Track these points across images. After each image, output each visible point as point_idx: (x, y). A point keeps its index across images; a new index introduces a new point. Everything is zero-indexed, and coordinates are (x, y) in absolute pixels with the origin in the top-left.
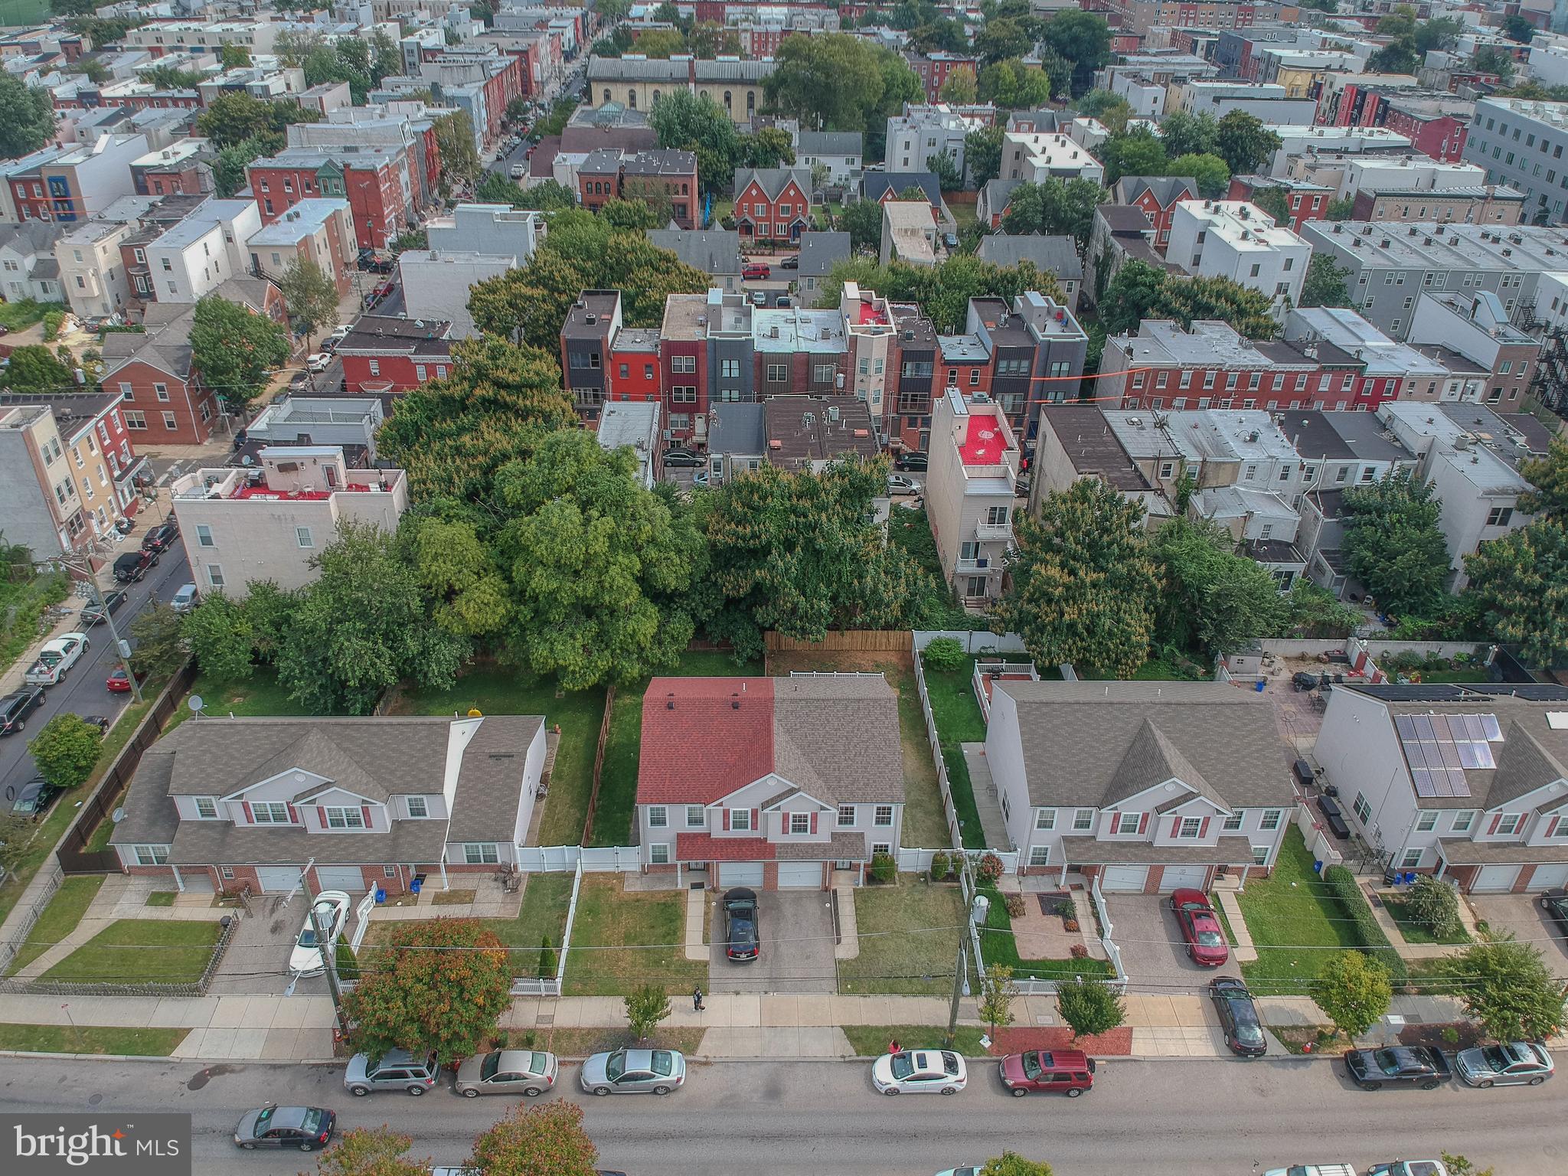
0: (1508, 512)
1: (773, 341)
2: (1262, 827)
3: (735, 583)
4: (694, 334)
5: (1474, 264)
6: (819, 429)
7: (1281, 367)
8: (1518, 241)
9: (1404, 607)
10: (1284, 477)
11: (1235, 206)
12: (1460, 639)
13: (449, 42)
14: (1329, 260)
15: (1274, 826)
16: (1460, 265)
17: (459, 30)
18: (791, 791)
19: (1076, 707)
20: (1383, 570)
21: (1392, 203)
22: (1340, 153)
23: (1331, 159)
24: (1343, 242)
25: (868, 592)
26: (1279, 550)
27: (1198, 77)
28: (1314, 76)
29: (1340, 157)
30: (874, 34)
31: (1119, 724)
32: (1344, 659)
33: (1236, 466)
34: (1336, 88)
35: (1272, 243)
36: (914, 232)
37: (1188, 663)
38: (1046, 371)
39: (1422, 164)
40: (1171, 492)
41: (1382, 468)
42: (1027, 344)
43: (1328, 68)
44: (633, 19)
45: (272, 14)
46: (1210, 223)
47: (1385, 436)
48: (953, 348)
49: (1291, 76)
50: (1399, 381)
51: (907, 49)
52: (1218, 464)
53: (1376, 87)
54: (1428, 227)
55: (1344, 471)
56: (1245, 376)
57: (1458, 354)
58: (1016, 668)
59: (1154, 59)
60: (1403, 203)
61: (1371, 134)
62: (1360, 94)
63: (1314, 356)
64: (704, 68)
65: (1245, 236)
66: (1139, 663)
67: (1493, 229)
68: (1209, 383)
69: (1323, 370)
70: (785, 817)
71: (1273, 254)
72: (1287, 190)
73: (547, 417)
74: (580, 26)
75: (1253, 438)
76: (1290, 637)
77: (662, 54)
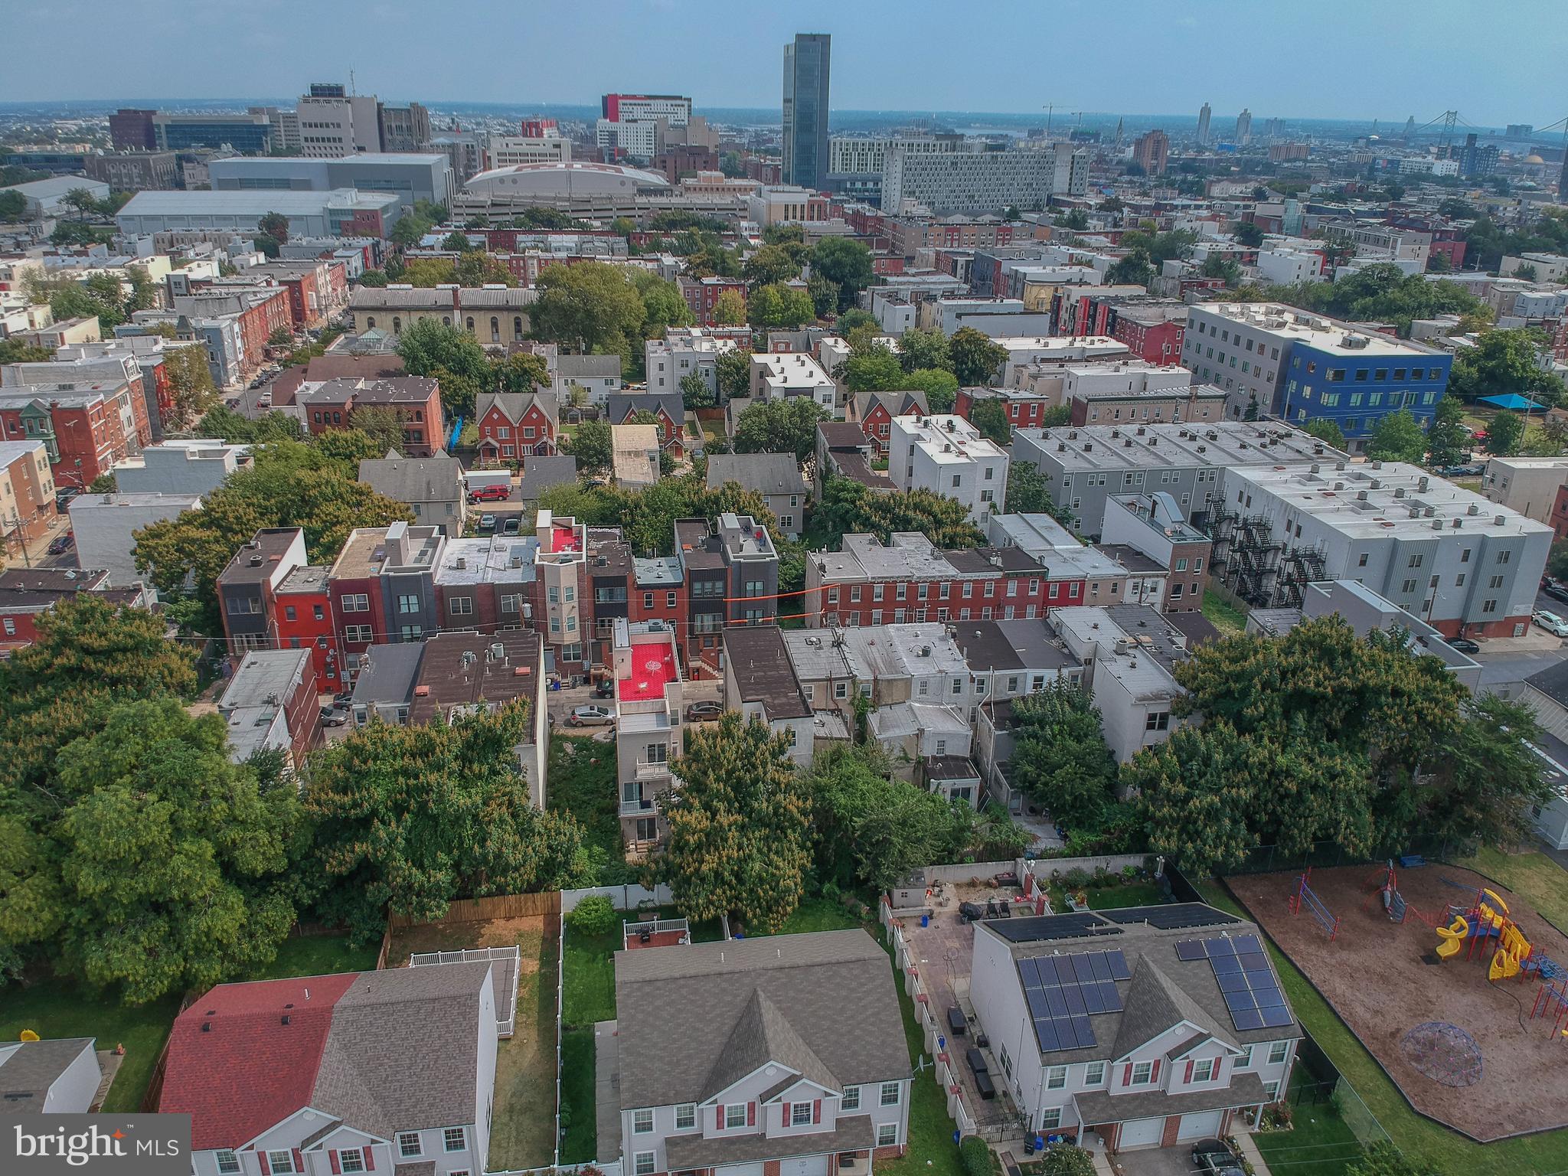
0: (1164, 717)
1: (457, 573)
2: (883, 1102)
3: (340, 860)
4: (369, 570)
5: (1169, 463)
6: (478, 669)
7: (968, 576)
8: (1214, 438)
9: (1070, 821)
10: (957, 690)
11: (943, 419)
12: (1128, 851)
13: (223, 274)
14: (1027, 467)
15: (896, 1100)
16: (1157, 464)
17: (237, 261)
18: (334, 1125)
19: (682, 982)
20: (1046, 784)
21: (1103, 408)
22: (1062, 362)
23: (1053, 368)
24: (1049, 448)
25: (491, 857)
26: (953, 766)
27: (951, 295)
28: (1056, 290)
29: (1062, 366)
30: (657, 260)
31: (729, 998)
32: (1012, 881)
33: (908, 682)
34: (1073, 301)
35: (972, 453)
36: (637, 454)
37: (852, 901)
38: (741, 591)
39: (1138, 368)
40: (849, 713)
41: (1050, 675)
42: (721, 565)
43: (1069, 282)
44: (424, 248)
45: (46, 248)
46: (919, 437)
47: (1054, 643)
48: (650, 571)
49: (1035, 290)
50: (1083, 583)
51: (684, 274)
52: (889, 681)
53: (1108, 298)
54: (1129, 430)
55: (1013, 681)
56: (934, 586)
57: (1141, 554)
58: (669, 926)
59: (912, 279)
60: (1114, 407)
61: (1092, 342)
62: (1092, 304)
63: (999, 564)
64: (469, 295)
65: (947, 449)
66: (789, 909)
67: (1191, 427)
68: (901, 594)
69: (1007, 578)
70: (332, 1155)
71: (972, 466)
72: (1003, 400)
73: (140, 683)
74: (370, 254)
75: (926, 653)
76: (961, 862)
77: (429, 283)
